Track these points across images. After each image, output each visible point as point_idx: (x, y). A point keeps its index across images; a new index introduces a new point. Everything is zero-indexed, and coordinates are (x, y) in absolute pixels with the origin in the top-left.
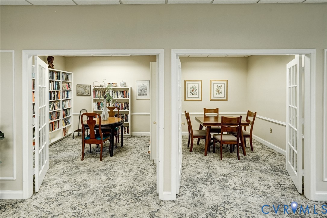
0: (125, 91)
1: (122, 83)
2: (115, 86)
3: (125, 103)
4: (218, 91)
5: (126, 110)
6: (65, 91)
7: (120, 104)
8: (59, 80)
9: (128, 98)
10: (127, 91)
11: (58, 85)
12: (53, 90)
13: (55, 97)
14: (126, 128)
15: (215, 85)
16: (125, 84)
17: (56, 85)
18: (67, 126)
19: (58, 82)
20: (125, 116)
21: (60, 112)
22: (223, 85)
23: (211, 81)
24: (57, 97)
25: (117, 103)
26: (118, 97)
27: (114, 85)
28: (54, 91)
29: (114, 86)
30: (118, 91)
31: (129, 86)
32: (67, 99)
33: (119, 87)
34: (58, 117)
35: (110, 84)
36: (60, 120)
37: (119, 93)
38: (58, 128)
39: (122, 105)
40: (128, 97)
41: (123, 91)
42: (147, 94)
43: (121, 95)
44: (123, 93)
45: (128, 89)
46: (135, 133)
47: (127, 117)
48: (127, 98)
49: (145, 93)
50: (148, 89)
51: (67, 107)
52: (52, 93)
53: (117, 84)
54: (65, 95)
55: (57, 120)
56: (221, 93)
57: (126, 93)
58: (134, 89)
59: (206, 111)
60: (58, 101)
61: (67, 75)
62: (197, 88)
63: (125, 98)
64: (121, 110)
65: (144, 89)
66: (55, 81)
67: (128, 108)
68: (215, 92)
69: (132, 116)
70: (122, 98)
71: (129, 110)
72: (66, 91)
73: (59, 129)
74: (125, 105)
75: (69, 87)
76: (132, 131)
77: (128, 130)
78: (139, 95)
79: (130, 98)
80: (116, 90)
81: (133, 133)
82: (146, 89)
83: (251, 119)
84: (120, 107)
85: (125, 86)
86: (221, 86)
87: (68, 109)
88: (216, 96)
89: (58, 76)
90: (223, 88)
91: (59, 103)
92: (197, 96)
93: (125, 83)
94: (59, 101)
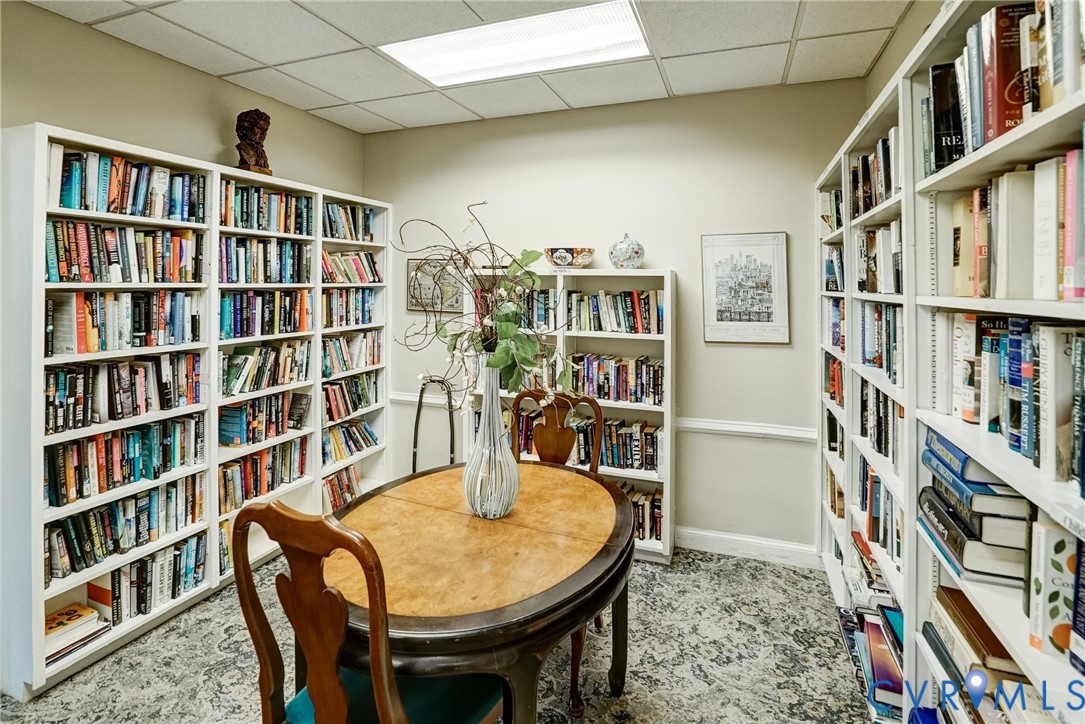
0: (639, 295)
1: (623, 246)
2: (585, 267)
3: (639, 364)
5: (647, 404)
6: (348, 290)
7: (611, 366)
8: (304, 237)
9: (659, 337)
10: (652, 293)
11: (298, 258)
12: (261, 285)
13: (272, 320)
14: (647, 505)
16: (638, 253)
17: (289, 262)
18: (358, 456)
19: (298, 245)
20: (637, 436)
21: (311, 393)
24: (289, 320)
25: (598, 357)
26: (601, 329)
27: (580, 260)
28: (272, 293)
29: (579, 266)
30: (602, 293)
31: (658, 264)
32: (361, 326)
33: (606, 268)
34: (299, 422)
35: (554, 251)
36: (311, 434)
37: (605, 304)
38: (296, 474)
39: (621, 370)
40: (660, 331)
41: (630, 294)
42: (769, 315)
43: (617, 315)
44: (629, 303)
45: (658, 282)
46: (697, 537)
47: (652, 441)
48: (654, 336)
49: (756, 309)
50: (779, 283)
51: (360, 366)
52: (259, 300)
53: (596, 254)
54: (352, 307)
55: (291, 434)
57: (647, 303)
58: (692, 287)
60: (302, 339)
61: (361, 216)
63: (641, 336)
64: (618, 398)
65: (750, 284)
66: (281, 242)
67: (654, 393)
69: (678, 435)
70: (624, 334)
71: (666, 408)
72: (357, 289)
73: (306, 478)
74: (638, 375)
75: (375, 273)
76: (678, 519)
77: (656, 521)
78: (723, 315)
79: (667, 337)
80: (589, 287)
81: (685, 531)
82: (766, 286)
84: (613, 383)
85: (641, 267)
87: (368, 374)
89: (298, 216)
91: (304, 348)
93: (641, 249)
94: (306, 340)
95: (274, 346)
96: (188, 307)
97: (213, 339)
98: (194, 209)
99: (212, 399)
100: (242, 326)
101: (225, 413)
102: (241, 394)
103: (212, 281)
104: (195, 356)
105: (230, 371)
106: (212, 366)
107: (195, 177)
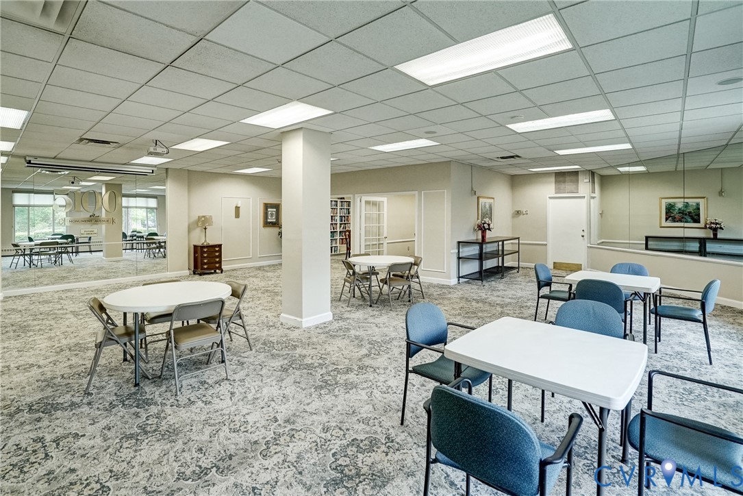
95: (345, 224)
96: (336, 218)
97: (338, 222)
98: (336, 205)
99: (338, 230)
100: (341, 221)
101: (340, 232)
102: (341, 230)
103: (339, 215)
104: (336, 224)
105: (340, 227)
106: (338, 225)
107: (336, 201)
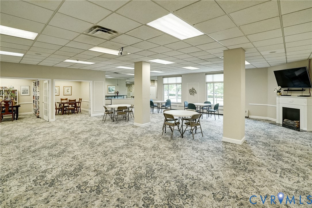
0: (13, 91)
4: (68, 91)
5: (15, 101)
15: (66, 89)
16: (13, 87)
22: (70, 88)
23: (64, 87)
29: (5, 89)
35: (2, 87)
42: (28, 93)
45: (16, 90)
49: (26, 92)
50: (29, 90)
53: (7, 87)
56: (69, 92)
58: (19, 90)
59: (62, 100)
62: (57, 90)
65: (26, 90)
68: (66, 92)
71: (17, 101)
78: (23, 93)
79: (17, 95)
82: (28, 90)
83: (80, 101)
85: (14, 89)
86: (69, 89)
88: (66, 93)
90: (70, 90)
92: (57, 93)
